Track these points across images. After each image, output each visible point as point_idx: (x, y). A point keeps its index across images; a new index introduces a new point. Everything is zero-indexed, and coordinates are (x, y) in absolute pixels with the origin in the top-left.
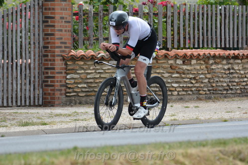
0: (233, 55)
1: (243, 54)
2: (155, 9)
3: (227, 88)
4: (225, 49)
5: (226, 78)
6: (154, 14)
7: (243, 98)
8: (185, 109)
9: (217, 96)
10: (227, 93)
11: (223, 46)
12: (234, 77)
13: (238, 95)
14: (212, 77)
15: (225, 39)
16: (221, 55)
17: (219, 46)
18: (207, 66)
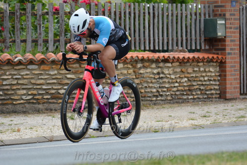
0: (163, 58)
1: (174, 57)
2: (77, 8)
3: (157, 94)
4: (154, 51)
5: (155, 83)
7: (174, 105)
9: (145, 103)
10: (156, 100)
11: (152, 48)
12: (164, 82)
13: (169, 101)
14: (141, 83)
15: (154, 40)
16: (150, 58)
17: (147, 48)
18: (136, 70)
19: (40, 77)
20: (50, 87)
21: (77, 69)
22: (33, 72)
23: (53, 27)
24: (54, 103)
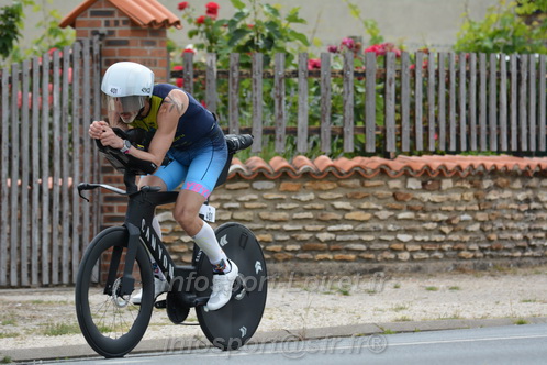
0: (538, 170)
2: (358, 63)
3: (524, 244)
4: (519, 154)
5: (519, 221)
6: (356, 74)
8: (426, 294)
9: (499, 262)
10: (522, 257)
11: (514, 148)
12: (540, 220)
14: (490, 220)
15: (519, 131)
16: (510, 168)
17: (505, 148)
18: (479, 193)
19: (279, 206)
20: (300, 227)
21: (355, 191)
22: (265, 195)
23: (306, 102)
24: (307, 260)
